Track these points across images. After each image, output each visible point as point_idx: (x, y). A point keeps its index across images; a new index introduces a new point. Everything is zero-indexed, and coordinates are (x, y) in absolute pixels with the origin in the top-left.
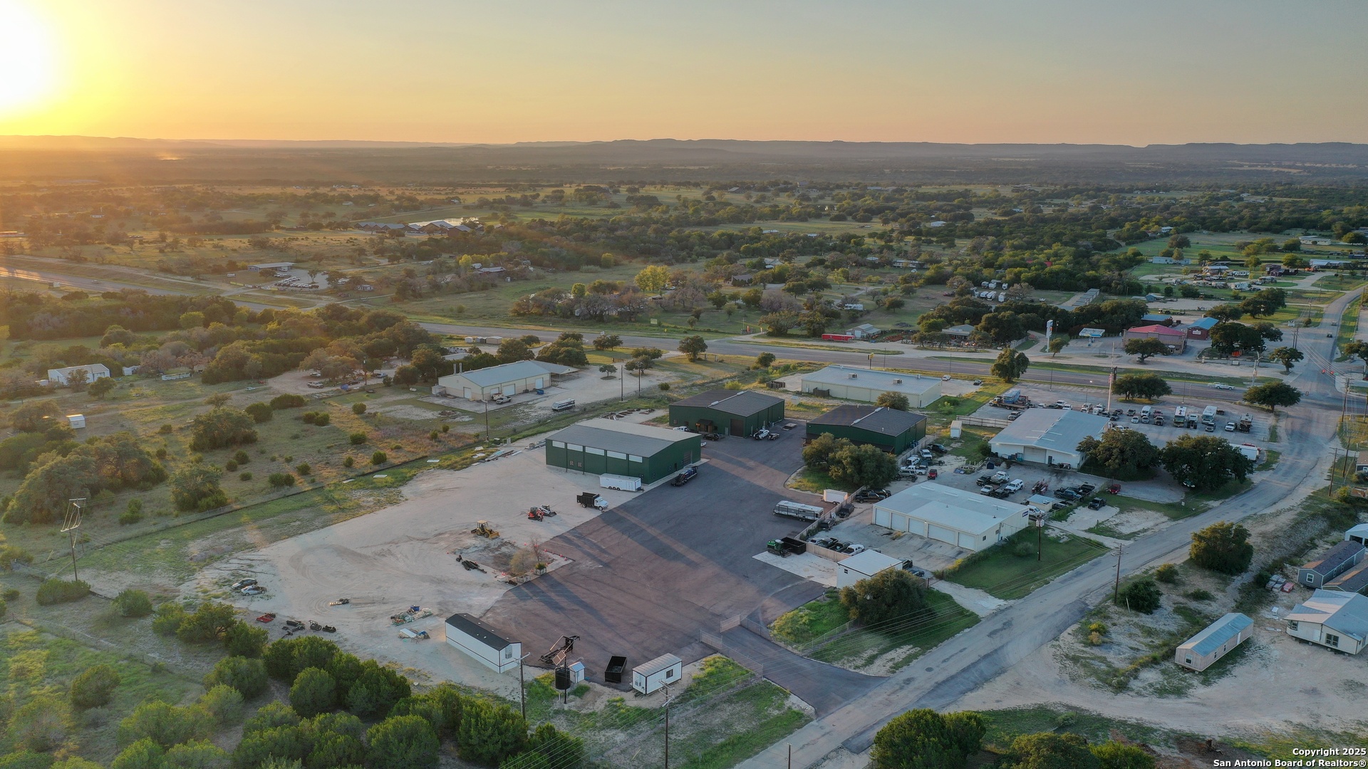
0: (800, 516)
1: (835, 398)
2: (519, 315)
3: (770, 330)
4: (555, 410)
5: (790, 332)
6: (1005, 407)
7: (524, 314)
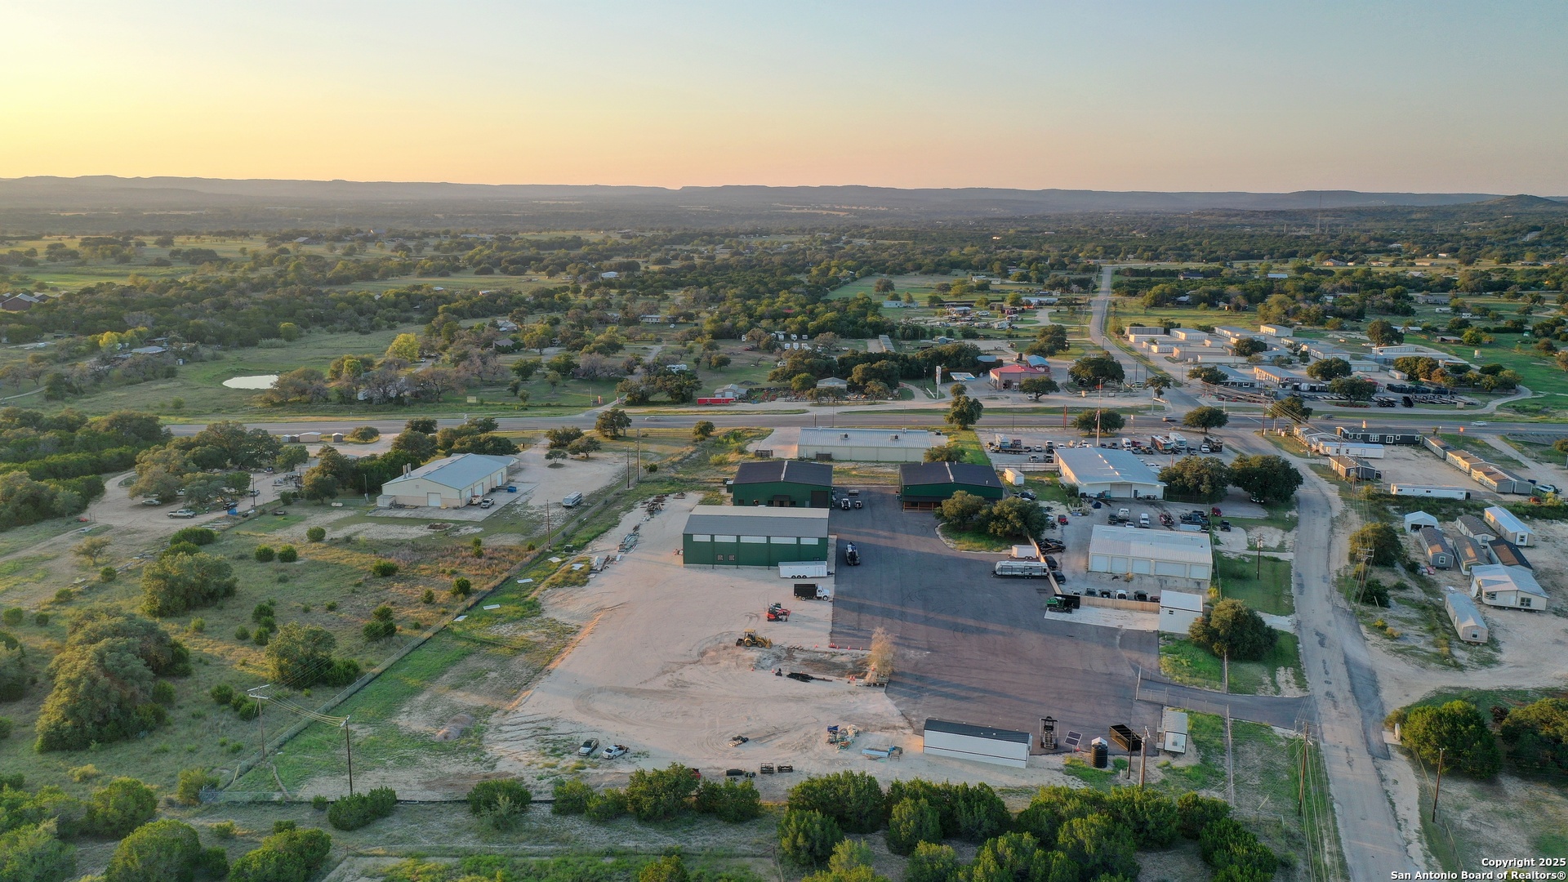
0: (1027, 573)
1: (841, 461)
2: (274, 405)
3: (629, 399)
4: (568, 507)
5: (651, 399)
6: (1007, 452)
7: (281, 404)
